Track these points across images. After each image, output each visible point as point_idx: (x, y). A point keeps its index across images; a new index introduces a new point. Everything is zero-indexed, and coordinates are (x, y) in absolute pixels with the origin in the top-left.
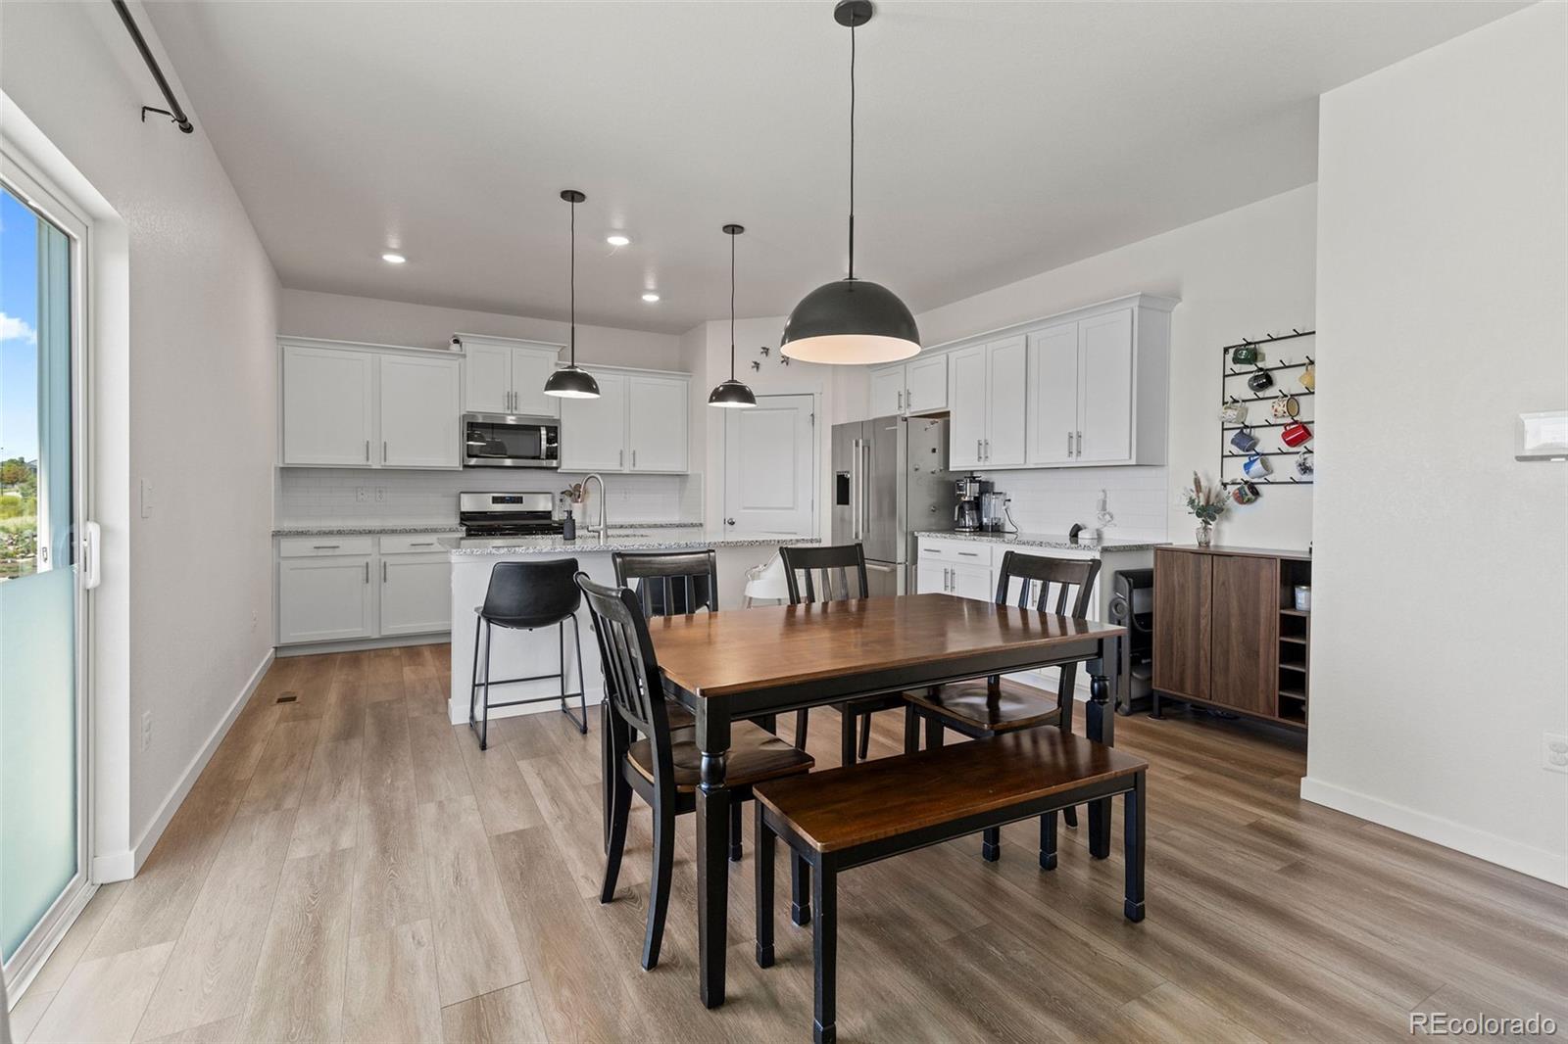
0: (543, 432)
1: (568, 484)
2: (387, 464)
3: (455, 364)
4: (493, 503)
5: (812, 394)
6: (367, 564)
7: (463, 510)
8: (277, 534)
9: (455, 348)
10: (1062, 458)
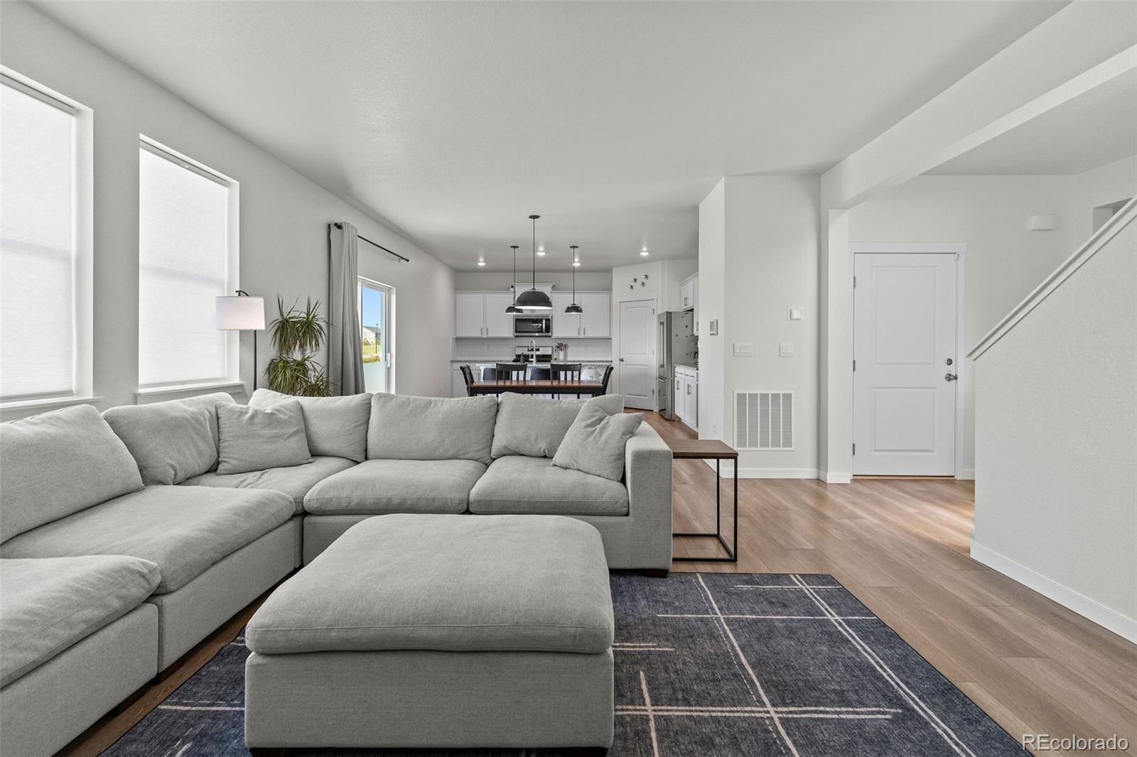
0: (544, 321)
1: (557, 343)
2: (488, 336)
4: (528, 351)
5: (654, 300)
7: (517, 354)
8: (452, 361)
9: (512, 289)
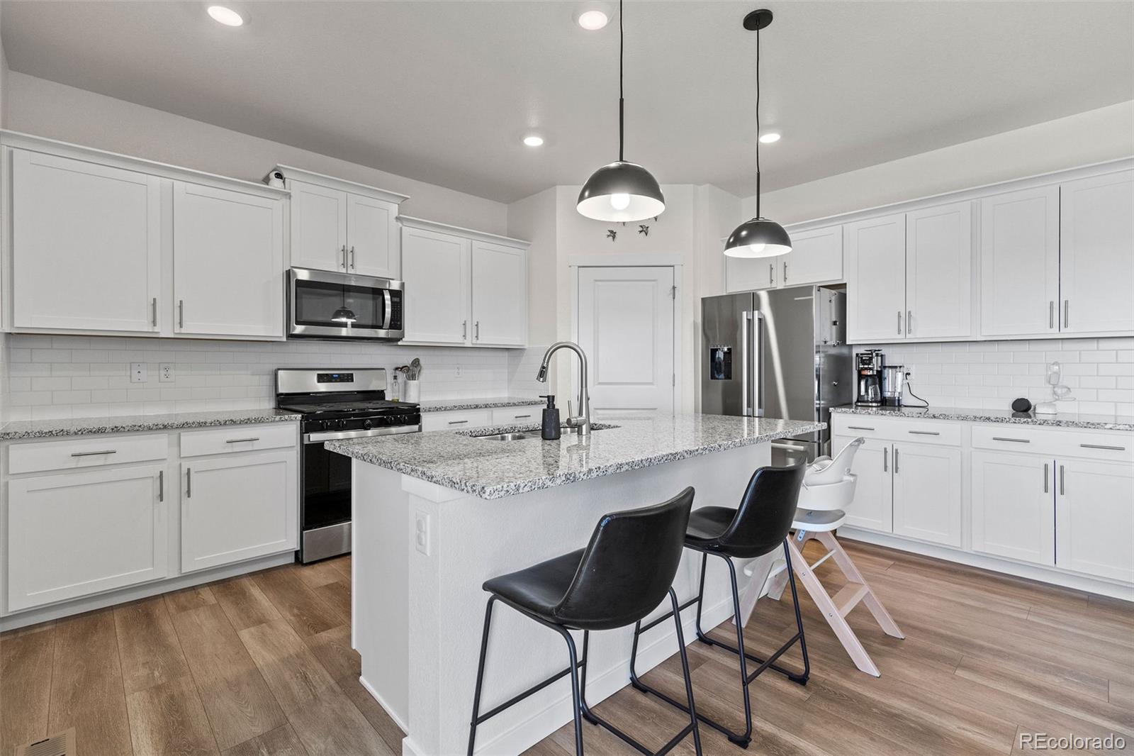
0: (387, 297)
1: (406, 359)
2: (183, 331)
3: (279, 204)
4: (319, 382)
5: (673, 266)
6: (161, 473)
7: (281, 390)
9: (276, 183)
10: (1042, 329)
